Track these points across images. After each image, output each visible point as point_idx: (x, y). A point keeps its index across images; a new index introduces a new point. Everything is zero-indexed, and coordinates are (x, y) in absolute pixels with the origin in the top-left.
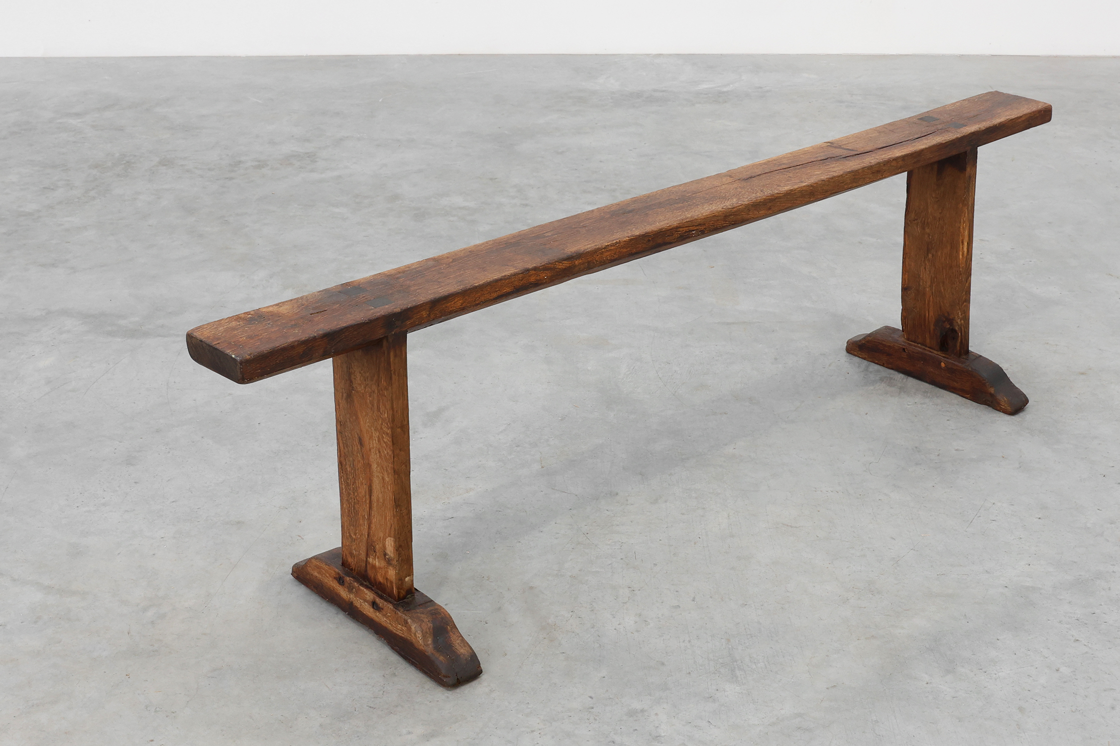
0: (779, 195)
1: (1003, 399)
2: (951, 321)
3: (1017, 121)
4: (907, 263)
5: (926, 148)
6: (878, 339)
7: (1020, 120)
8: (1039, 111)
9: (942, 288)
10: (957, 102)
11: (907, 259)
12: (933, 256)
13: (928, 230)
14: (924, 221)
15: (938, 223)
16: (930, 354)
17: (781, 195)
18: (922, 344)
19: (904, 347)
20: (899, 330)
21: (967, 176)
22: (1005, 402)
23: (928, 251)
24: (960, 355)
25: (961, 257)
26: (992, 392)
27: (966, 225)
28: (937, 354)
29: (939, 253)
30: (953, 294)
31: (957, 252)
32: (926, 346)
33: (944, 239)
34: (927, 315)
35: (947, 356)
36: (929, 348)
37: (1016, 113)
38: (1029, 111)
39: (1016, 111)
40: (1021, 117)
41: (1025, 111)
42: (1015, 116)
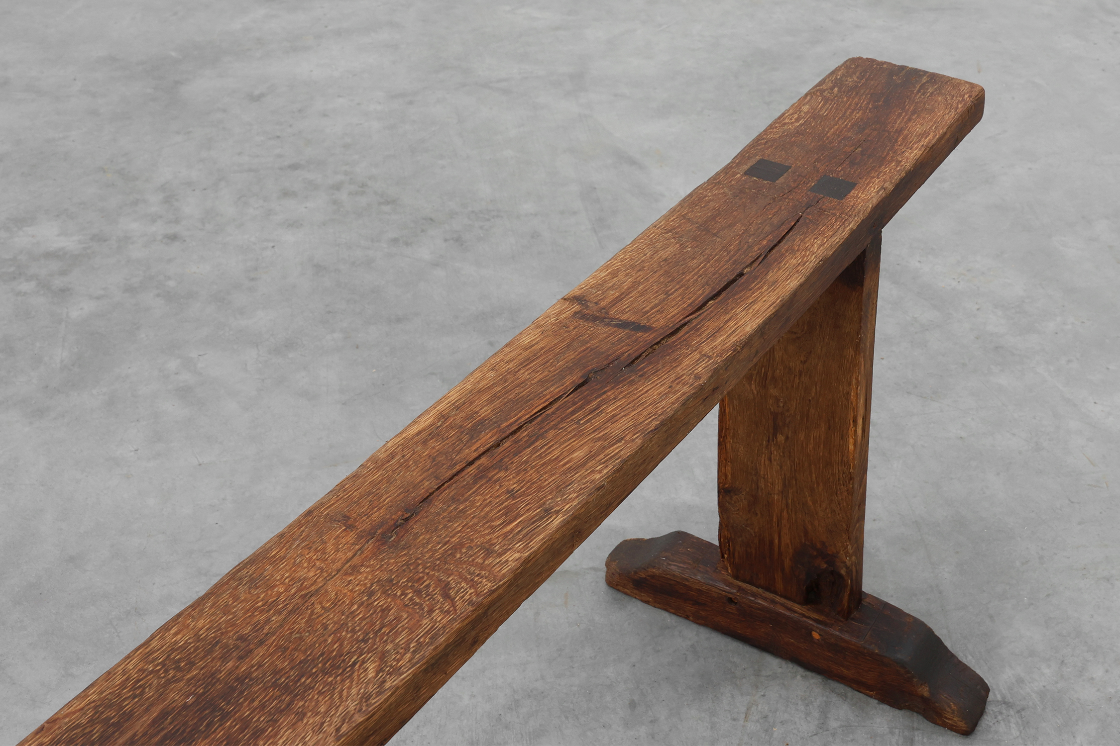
0: (495, 595)
1: (951, 706)
2: (831, 559)
3: (939, 146)
4: (728, 446)
6: (674, 575)
7: (943, 142)
9: (809, 499)
11: (729, 439)
12: (787, 438)
13: (774, 391)
14: (766, 374)
15: (797, 380)
16: (788, 613)
17: (500, 591)
18: (767, 589)
19: (731, 596)
20: (710, 545)
21: (864, 294)
22: (953, 713)
23: (776, 430)
24: (847, 615)
25: (851, 447)
26: (926, 694)
27: (862, 391)
28: (798, 611)
29: (802, 436)
30: (833, 511)
31: (844, 437)
32: (775, 593)
33: (812, 411)
34: (777, 541)
35: (821, 618)
36: (781, 596)
37: (933, 125)
38: (953, 114)
39: (931, 120)
40: (945, 133)
41: (947, 117)
42: (936, 135)
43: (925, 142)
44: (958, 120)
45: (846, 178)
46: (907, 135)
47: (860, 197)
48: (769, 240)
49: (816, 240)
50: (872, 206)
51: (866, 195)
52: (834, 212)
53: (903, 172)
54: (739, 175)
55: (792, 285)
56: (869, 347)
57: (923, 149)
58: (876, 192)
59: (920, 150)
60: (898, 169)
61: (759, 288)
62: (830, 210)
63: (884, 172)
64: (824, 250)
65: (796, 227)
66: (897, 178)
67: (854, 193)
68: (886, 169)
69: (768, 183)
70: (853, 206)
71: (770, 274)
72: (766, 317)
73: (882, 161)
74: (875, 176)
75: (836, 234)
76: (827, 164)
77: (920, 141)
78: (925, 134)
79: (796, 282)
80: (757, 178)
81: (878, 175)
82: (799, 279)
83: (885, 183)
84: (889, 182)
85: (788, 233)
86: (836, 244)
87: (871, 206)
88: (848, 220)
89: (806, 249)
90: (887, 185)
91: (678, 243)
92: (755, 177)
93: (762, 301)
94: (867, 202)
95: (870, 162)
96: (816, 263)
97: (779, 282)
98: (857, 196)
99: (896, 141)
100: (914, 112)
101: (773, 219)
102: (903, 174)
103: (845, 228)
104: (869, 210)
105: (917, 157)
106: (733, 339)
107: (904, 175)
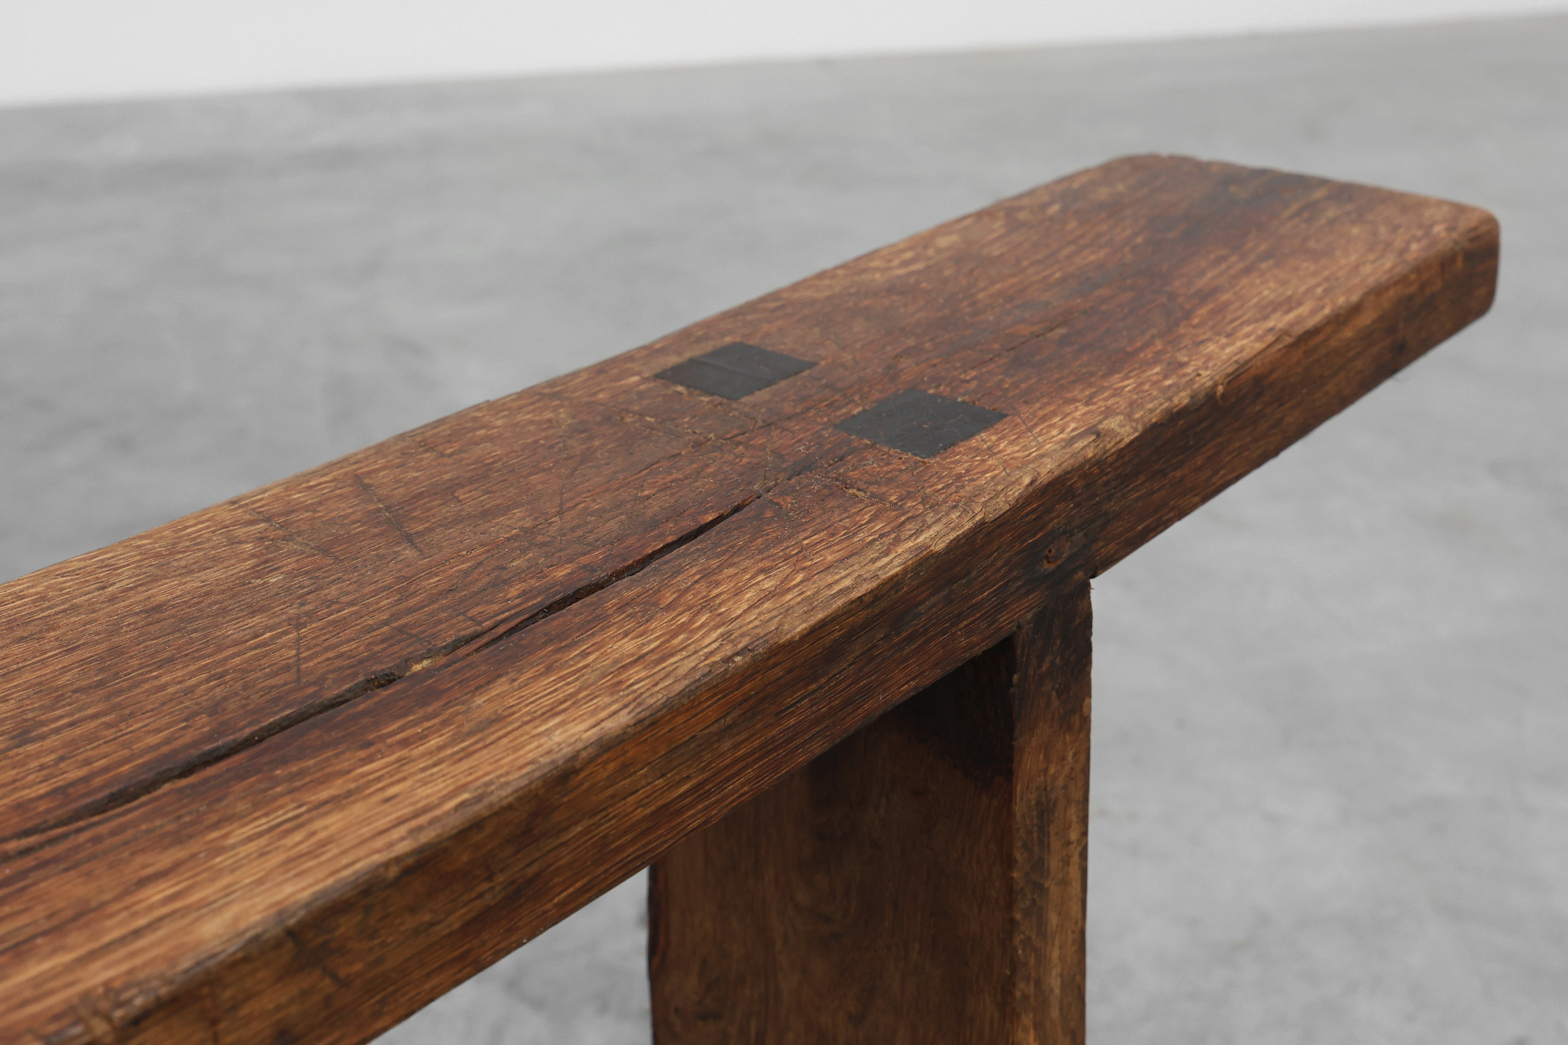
3: (1334, 343)
5: (607, 747)
7: (1348, 333)
8: (1445, 262)
10: (943, 229)
21: (1019, 808)
37: (1318, 285)
38: (1388, 262)
39: (1315, 274)
40: (1355, 310)
41: (1368, 269)
42: (1323, 308)
43: (1280, 321)
44: (1403, 280)
45: (979, 400)
46: (1226, 305)
47: (1000, 452)
48: (584, 567)
49: (761, 577)
50: (1032, 483)
51: (1025, 448)
52: (884, 489)
53: (1183, 394)
54: (635, 379)
55: (558, 737)
56: (1057, 991)
57: (1270, 338)
58: (1062, 440)
59: (1260, 339)
60: (1168, 382)
61: (405, 743)
62: (869, 483)
63: (1116, 389)
64: (774, 613)
65: (713, 532)
66: (1154, 408)
67: (985, 438)
68: (1126, 383)
69: (711, 402)
70: (959, 477)
71: (500, 687)
72: (345, 873)
73: (1121, 361)
74: (1079, 397)
75: (850, 561)
76: (934, 361)
77: (1265, 318)
78: (1289, 304)
79: (582, 727)
80: (688, 387)
81: (1091, 397)
82: (603, 714)
83: (1105, 418)
84: (1121, 417)
85: (669, 547)
86: (834, 596)
87: (1027, 480)
88: (920, 519)
89: (707, 604)
90: (1113, 423)
91: (258, 557)
92: (682, 384)
93: (380, 797)
94: (1018, 468)
95: (1078, 363)
96: (717, 658)
97: (511, 723)
98: (989, 448)
99: (1188, 315)
100: (1267, 256)
101: (650, 501)
102: (1182, 399)
103: (897, 541)
104: (1015, 493)
105: (1245, 355)
106: (97, 975)
107: (1186, 401)
